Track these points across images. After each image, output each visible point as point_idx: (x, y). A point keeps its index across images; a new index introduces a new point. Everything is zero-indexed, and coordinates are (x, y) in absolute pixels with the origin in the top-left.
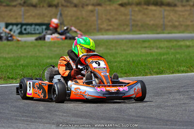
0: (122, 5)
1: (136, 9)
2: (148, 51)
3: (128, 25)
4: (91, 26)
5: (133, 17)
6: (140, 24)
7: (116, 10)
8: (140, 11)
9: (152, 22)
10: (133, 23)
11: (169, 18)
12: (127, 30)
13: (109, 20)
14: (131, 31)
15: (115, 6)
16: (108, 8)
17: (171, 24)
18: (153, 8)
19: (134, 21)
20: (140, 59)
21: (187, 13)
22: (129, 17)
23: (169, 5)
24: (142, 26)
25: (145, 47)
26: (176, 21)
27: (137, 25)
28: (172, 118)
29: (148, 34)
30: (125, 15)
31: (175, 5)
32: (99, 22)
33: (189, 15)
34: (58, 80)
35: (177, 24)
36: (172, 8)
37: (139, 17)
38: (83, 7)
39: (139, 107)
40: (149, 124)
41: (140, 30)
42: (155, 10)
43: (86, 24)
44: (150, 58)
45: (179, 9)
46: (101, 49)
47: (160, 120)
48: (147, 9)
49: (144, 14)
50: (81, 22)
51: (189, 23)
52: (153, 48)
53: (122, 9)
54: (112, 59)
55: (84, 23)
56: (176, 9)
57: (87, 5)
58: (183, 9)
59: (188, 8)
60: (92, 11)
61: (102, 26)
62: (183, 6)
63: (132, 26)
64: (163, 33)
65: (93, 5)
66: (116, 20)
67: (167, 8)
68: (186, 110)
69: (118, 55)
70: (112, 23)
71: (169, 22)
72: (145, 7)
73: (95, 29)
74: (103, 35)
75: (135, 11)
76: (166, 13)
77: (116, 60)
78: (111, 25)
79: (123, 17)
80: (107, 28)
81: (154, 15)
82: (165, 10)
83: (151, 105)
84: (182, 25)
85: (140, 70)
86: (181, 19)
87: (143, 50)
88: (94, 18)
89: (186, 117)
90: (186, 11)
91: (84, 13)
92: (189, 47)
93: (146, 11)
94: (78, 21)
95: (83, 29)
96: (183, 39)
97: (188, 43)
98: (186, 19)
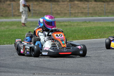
1: (36, 3)
4: (9, 13)
6: (37, 12)
8: (37, 5)
9: (45, 11)
11: (55, 9)
12: (30, 16)
21: (65, 6)
24: (39, 14)
26: (59, 11)
27: (36, 13)
28: (57, 67)
32: (14, 11)
36: (56, 3)
38: (4, 2)
39: (37, 61)
40: (43, 71)
41: (37, 16)
42: (47, 4)
43: (6, 12)
46: (15, 27)
47: (50, 69)
48: (42, 3)
49: (40, 6)
50: (3, 11)
54: (22, 33)
55: (4, 11)
57: (7, 1)
58: (63, 3)
59: (66, 3)
60: (9, 5)
63: (33, 13)
65: (10, 1)
67: (54, 3)
68: (64, 63)
69: (25, 31)
71: (55, 11)
72: (41, 2)
73: (11, 15)
74: (16, 18)
75: (35, 4)
76: (53, 6)
77: (23, 33)
80: (18, 14)
81: (46, 7)
82: (52, 4)
83: (44, 60)
88: (11, 9)
89: (65, 67)
90: (65, 4)
91: (5, 5)
92: (66, 26)
93: (41, 5)
94: (1, 10)
95: (4, 15)
96: (63, 21)
97: (66, 24)
98: (65, 9)
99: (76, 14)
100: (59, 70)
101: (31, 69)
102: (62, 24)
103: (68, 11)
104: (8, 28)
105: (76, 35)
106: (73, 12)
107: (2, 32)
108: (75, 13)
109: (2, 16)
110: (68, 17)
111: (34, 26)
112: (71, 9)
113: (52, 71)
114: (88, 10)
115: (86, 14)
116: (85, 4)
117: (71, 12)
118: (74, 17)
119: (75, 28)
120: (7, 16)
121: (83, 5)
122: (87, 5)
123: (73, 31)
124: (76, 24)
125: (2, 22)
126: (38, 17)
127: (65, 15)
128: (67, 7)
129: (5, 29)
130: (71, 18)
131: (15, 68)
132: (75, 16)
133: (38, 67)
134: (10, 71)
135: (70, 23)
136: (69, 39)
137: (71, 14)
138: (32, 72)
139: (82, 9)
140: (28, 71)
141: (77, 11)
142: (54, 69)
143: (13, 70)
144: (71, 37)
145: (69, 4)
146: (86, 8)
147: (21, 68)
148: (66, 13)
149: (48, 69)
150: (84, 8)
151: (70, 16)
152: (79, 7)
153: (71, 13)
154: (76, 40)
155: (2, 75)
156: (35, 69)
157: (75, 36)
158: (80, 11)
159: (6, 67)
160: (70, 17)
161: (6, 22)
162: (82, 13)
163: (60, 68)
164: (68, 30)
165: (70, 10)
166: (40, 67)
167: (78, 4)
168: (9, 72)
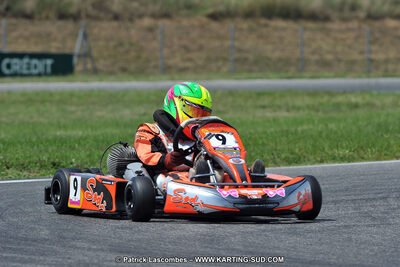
0: (214, 17)
2: (269, 114)
3: (225, 60)
4: (148, 61)
5: (237, 44)
7: (202, 27)
8: (250, 31)
9: (277, 54)
10: (237, 55)
11: (314, 46)
12: (225, 69)
13: (187, 49)
14: (232, 73)
15: (200, 18)
16: (185, 22)
17: (316, 57)
18: (280, 23)
19: (240, 50)
20: (252, 131)
21: (352, 35)
22: (228, 43)
23: (313, 17)
24: (256, 62)
25: (264, 107)
26: (328, 52)
27: (245, 60)
29: (268, 78)
30: (220, 37)
31: (327, 19)
32: (166, 51)
33: (357, 38)
34: (137, 172)
35: (329, 57)
36: (319, 25)
37: (250, 43)
38: (131, 20)
41: (251, 71)
42: (284, 29)
43: (138, 57)
44: (272, 130)
45: (335, 25)
49: (260, 37)
50: (127, 52)
51: (356, 56)
52: (279, 107)
53: (214, 25)
55: (133, 54)
56: (329, 25)
57: (141, 16)
58: (344, 26)
60: (151, 30)
61: (171, 62)
62: (344, 20)
63: (236, 61)
64: (301, 77)
65: (154, 16)
66: (201, 48)
67: (310, 25)
70: (193, 55)
71: (313, 53)
72: (263, 21)
73: (156, 67)
74: (173, 79)
75: (241, 30)
76: (307, 35)
78: (190, 60)
79: (217, 43)
80: (182, 65)
81: (281, 39)
82: (305, 29)
84: (339, 61)
85: (253, 154)
86: (339, 48)
87: (259, 113)
88: (155, 44)
90: (349, 29)
91: (133, 32)
92: (356, 106)
93: (264, 30)
95: (132, 67)
96: (344, 91)
97: (353, 99)
98: (350, 47)
99: (391, 67)
102: (340, 99)
103: (362, 53)
104: (145, 114)
105: (392, 142)
106: (380, 56)
107: (126, 126)
108: (387, 61)
109: (124, 70)
110: (360, 77)
112: (374, 48)
117: (373, 56)
118: (384, 76)
119: (388, 115)
120: (141, 72)
123: (379, 125)
124: (389, 100)
125: (126, 91)
126: (254, 75)
127: (350, 67)
129: (136, 118)
130: (373, 81)
132: (386, 74)
135: (368, 98)
136: (365, 156)
137: (371, 66)
141: (392, 54)
144: (374, 146)
145: (366, 27)
148: (353, 62)
151: (368, 73)
153: (371, 61)
154: (392, 158)
157: (386, 144)
160: (369, 77)
161: (139, 93)
164: (360, 123)
165: (370, 52)
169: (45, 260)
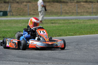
4: (25, 12)
6: (49, 11)
8: (49, 5)
9: (55, 11)
11: (64, 9)
14: (45, 15)
21: (73, 6)
24: (51, 13)
26: (67, 10)
32: (29, 10)
36: (65, 4)
37: (49, 8)
38: (21, 3)
41: (49, 15)
42: (57, 5)
43: (23, 12)
48: (53, 4)
49: (52, 7)
50: (20, 10)
55: (22, 11)
58: (71, 4)
59: (74, 4)
60: (26, 5)
63: (46, 12)
64: (61, 16)
65: (27, 2)
67: (63, 4)
71: (64, 10)
72: (52, 3)
73: (27, 14)
74: (31, 17)
76: (62, 6)
80: (33, 13)
81: (56, 7)
82: (62, 5)
84: (70, 12)
86: (70, 9)
88: (27, 9)
90: (72, 5)
91: (22, 6)
93: (52, 5)
94: (19, 10)
95: (21, 14)
100: (68, 60)
101: (45, 59)
103: (75, 10)
104: (24, 25)
105: (83, 31)
106: (80, 11)
107: (20, 28)
108: (81, 12)
109: (20, 15)
111: (47, 23)
112: (78, 9)
113: (63, 61)
114: (92, 10)
115: (91, 13)
116: (89, 5)
120: (24, 15)
121: (88, 6)
122: (91, 6)
125: (20, 20)
128: (74, 7)
129: (22, 26)
131: (32, 58)
133: (50, 57)
134: (27, 60)
138: (45, 62)
139: (87, 9)
140: (42, 61)
141: (82, 11)
142: (64, 60)
143: (29, 60)
145: (76, 4)
146: (90, 8)
147: (37, 59)
149: (59, 59)
150: (89, 8)
151: (77, 15)
152: (84, 7)
155: (21, 64)
156: (49, 60)
158: (86, 11)
159: (23, 58)
161: (23, 20)
162: (87, 12)
163: (69, 59)
166: (52, 58)
167: (83, 5)
168: (26, 62)
169: (1, 60)
